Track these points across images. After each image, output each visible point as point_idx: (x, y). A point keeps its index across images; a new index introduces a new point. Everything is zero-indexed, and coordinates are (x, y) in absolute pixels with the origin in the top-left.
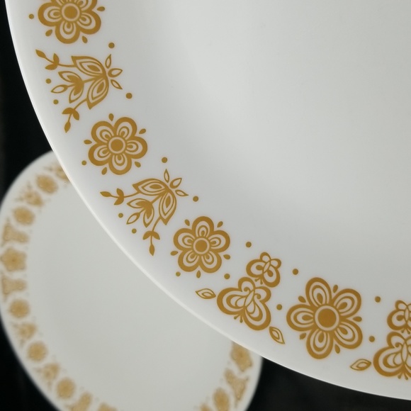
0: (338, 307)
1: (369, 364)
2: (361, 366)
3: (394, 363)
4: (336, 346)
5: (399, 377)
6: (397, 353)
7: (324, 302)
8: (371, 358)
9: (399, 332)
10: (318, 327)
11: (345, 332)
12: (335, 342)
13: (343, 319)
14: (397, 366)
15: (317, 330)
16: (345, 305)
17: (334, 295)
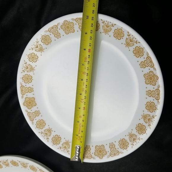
4: (27, 106)
13: (31, 105)
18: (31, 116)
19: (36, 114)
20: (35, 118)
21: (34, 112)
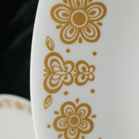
0: (87, 26)
1: (51, 49)
2: (49, 44)
3: (54, 66)
4: (61, 26)
5: (45, 70)
6: (60, 68)
7: (90, 16)
8: (55, 50)
9: (75, 69)
10: (72, 12)
11: (71, 32)
12: (63, 25)
13: (80, 30)
14: (52, 68)
15: (70, 12)
16: (89, 31)
17: (95, 23)
18: (56, 69)
19: (79, 73)
20: (65, 88)
21: (75, 62)
